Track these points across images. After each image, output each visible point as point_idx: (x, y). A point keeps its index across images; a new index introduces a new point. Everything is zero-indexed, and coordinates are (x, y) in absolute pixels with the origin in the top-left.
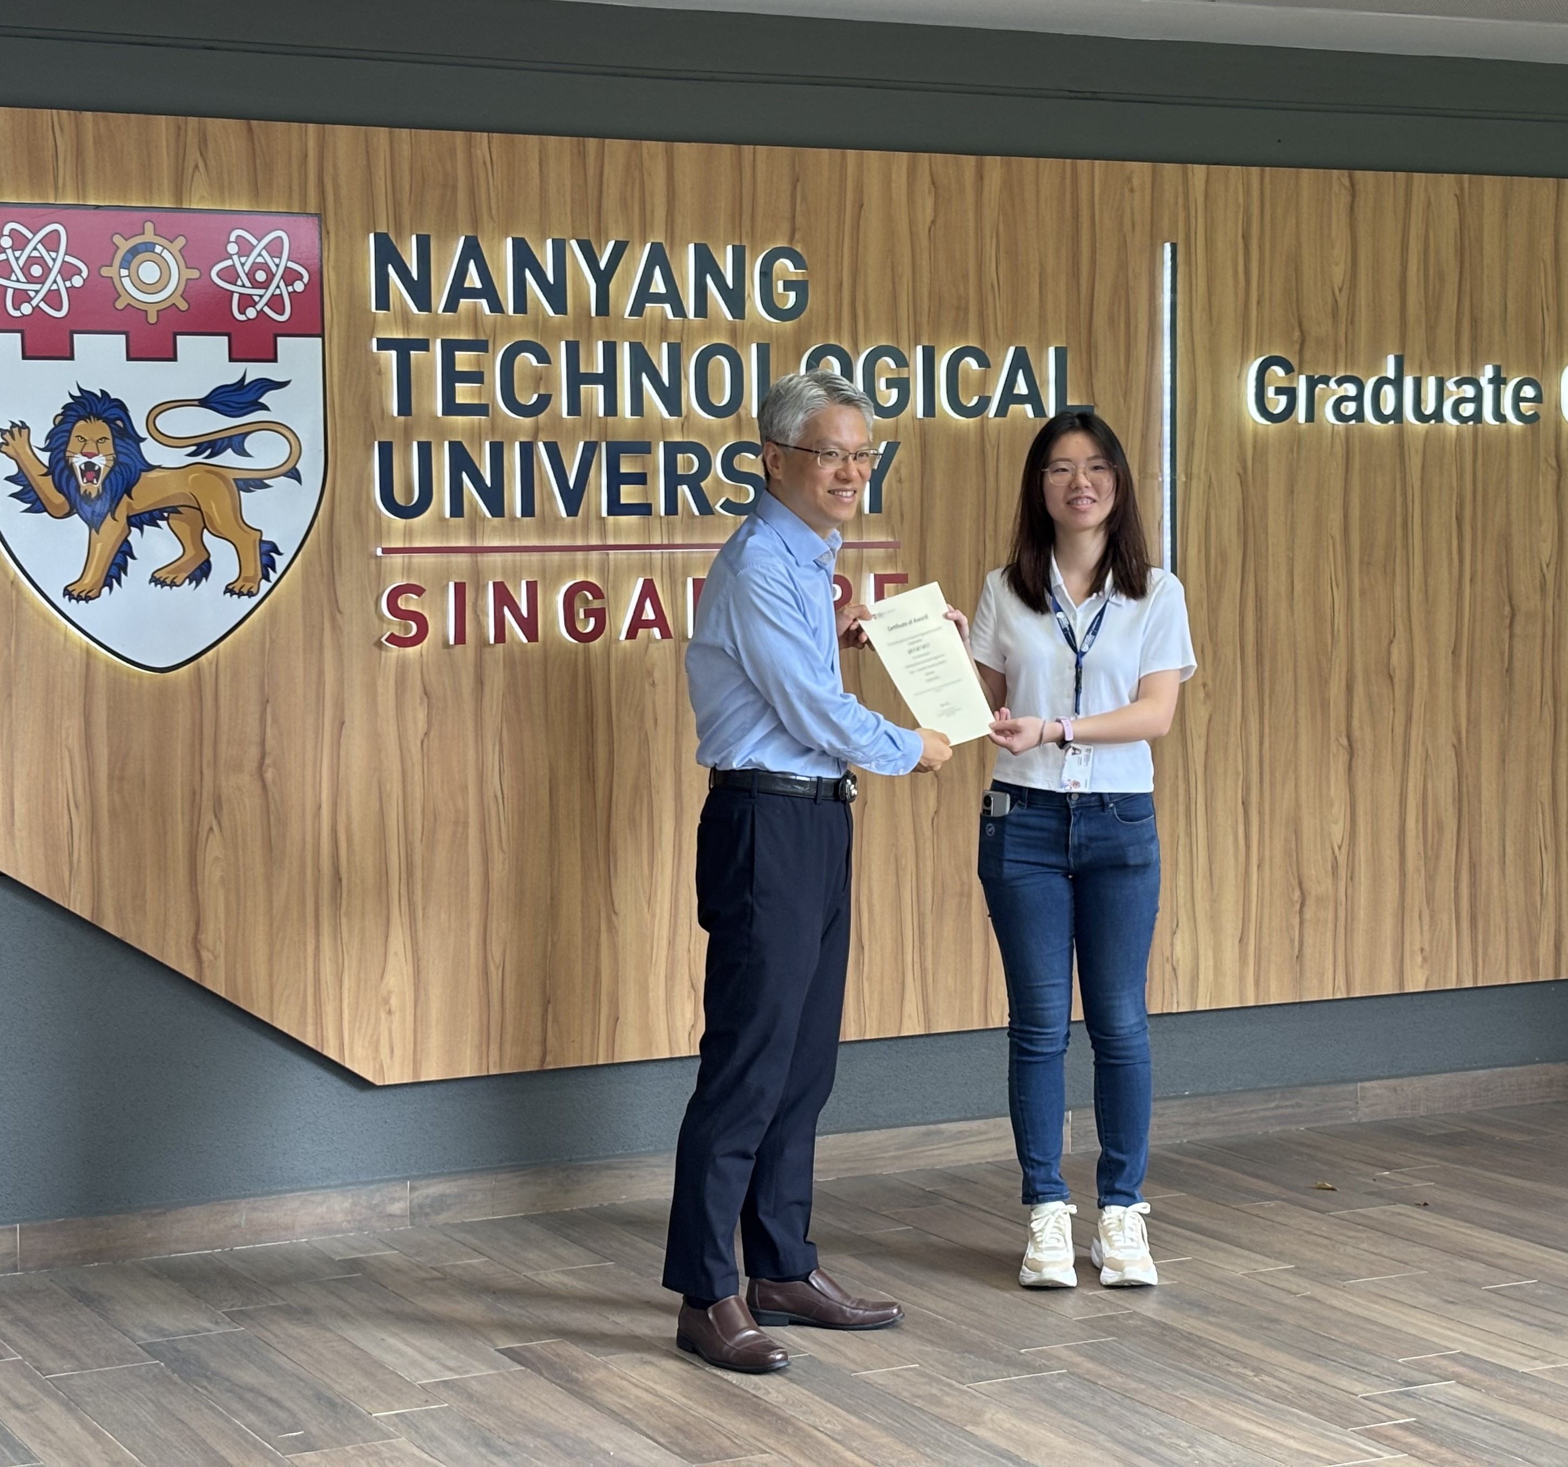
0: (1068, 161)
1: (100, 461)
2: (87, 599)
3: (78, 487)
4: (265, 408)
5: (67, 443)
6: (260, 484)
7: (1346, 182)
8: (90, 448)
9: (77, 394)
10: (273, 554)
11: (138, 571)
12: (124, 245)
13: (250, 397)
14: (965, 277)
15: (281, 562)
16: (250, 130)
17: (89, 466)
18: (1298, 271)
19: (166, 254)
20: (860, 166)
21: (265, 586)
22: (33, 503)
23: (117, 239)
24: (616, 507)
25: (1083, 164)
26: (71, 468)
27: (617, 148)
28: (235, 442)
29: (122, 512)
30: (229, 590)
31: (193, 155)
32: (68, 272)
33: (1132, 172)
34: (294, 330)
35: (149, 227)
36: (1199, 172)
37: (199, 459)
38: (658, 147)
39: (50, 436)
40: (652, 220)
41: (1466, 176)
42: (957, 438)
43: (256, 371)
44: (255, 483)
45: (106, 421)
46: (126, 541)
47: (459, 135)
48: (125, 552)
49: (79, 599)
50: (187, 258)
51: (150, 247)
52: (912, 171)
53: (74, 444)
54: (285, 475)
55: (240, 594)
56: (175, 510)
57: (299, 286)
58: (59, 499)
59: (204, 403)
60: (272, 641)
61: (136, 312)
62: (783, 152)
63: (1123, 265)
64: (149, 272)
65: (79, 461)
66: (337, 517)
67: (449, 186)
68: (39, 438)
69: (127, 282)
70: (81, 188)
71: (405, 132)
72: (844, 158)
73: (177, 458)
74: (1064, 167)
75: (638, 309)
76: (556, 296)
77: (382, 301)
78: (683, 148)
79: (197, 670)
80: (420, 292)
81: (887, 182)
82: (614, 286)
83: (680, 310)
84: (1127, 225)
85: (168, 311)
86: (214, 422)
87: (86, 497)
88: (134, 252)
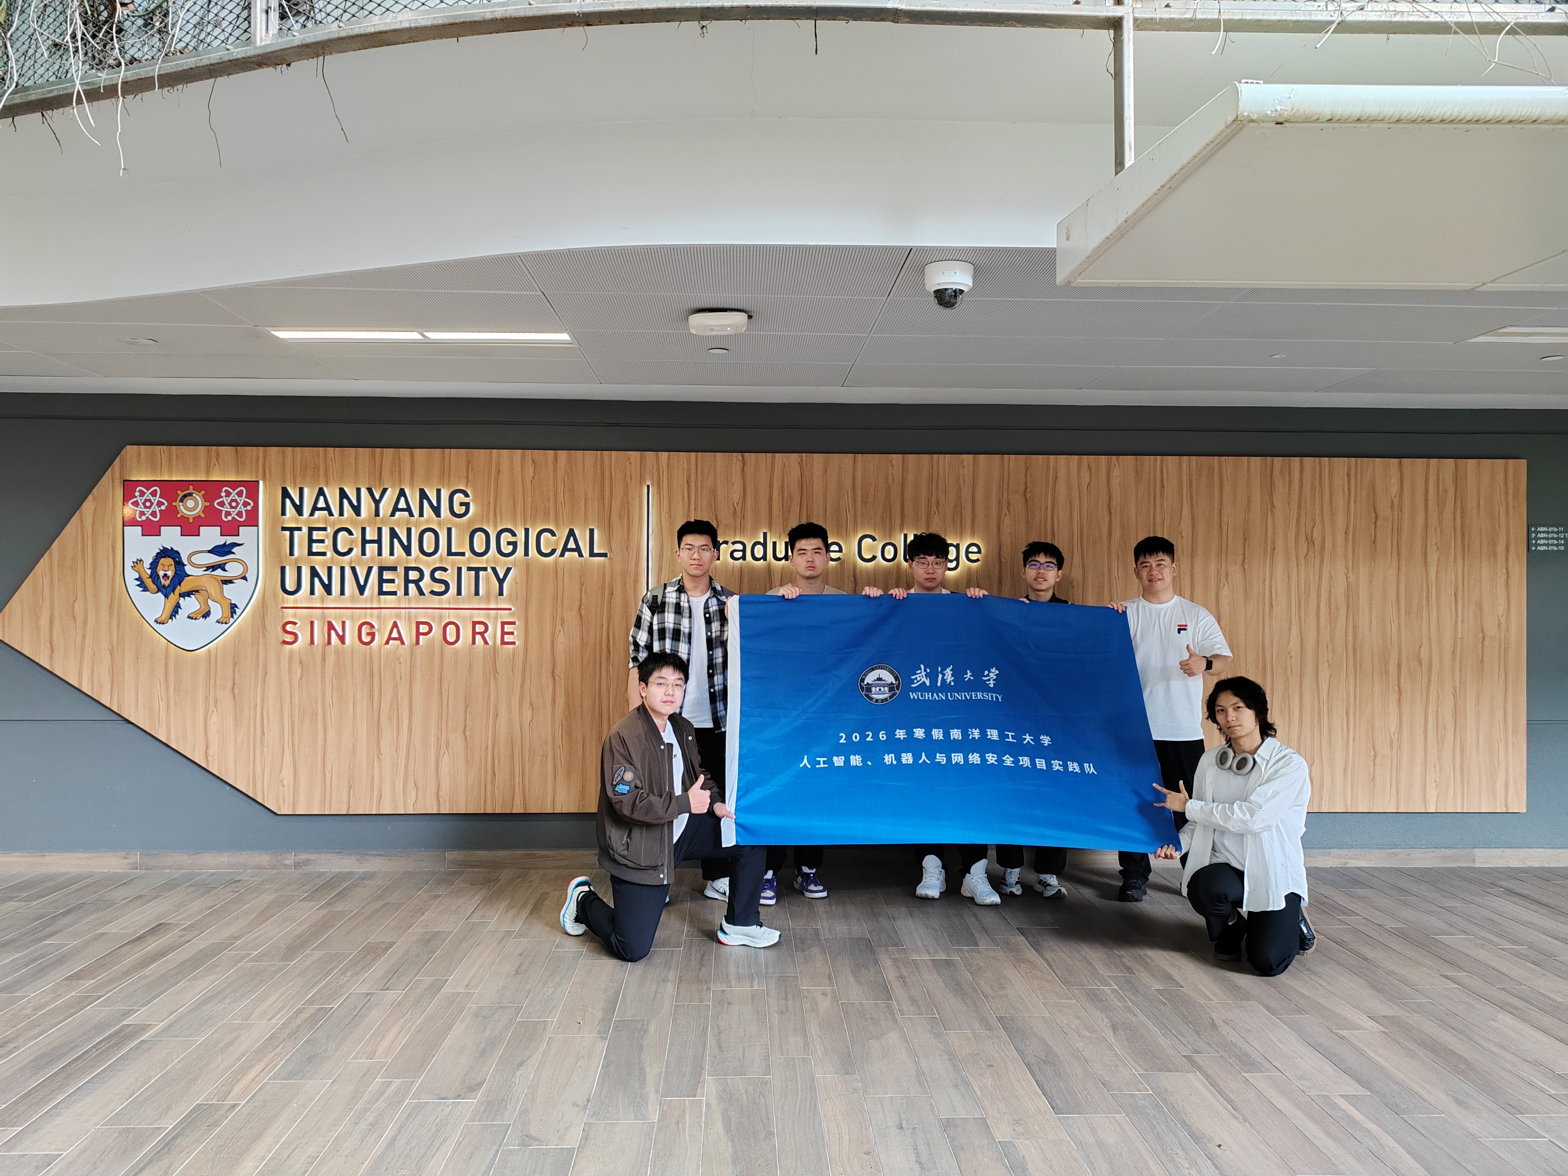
0: (599, 452)
1: (169, 573)
2: (163, 623)
3: (161, 583)
4: (233, 553)
5: (157, 566)
6: (231, 582)
7: (741, 458)
8: (166, 568)
9: (162, 548)
10: (236, 608)
11: (183, 613)
12: (181, 494)
13: (228, 549)
14: (548, 500)
15: (238, 611)
16: (236, 450)
17: (165, 575)
18: (715, 496)
19: (197, 497)
20: (499, 456)
21: (232, 620)
22: (144, 588)
23: (179, 492)
24: (381, 592)
25: (606, 453)
26: (158, 575)
27: (389, 452)
28: (222, 566)
29: (177, 592)
30: (218, 622)
31: (214, 460)
32: (160, 504)
33: (630, 456)
34: (244, 524)
35: (191, 487)
36: (664, 455)
37: (207, 572)
38: (407, 451)
39: (151, 564)
40: (403, 479)
41: (804, 454)
42: (540, 566)
43: (230, 540)
44: (227, 582)
45: (172, 558)
46: (178, 603)
47: (321, 449)
48: (178, 606)
49: (160, 623)
50: (205, 498)
51: (191, 494)
52: (523, 457)
53: (160, 567)
54: (241, 578)
55: (222, 623)
56: (197, 591)
57: (249, 508)
58: (154, 587)
59: (209, 552)
60: (239, 641)
61: (185, 518)
62: (463, 452)
63: (626, 494)
64: (190, 503)
65: (161, 573)
66: (266, 594)
67: (316, 467)
68: (147, 565)
69: (182, 507)
70: (169, 473)
71: (299, 449)
72: (491, 453)
74: (597, 455)
75: (393, 515)
76: (357, 510)
77: (283, 513)
78: (418, 451)
79: (209, 651)
80: (299, 509)
81: (511, 461)
82: (381, 505)
83: (411, 515)
84: (628, 476)
85: (197, 518)
86: (214, 559)
87: (164, 586)
88: (185, 496)
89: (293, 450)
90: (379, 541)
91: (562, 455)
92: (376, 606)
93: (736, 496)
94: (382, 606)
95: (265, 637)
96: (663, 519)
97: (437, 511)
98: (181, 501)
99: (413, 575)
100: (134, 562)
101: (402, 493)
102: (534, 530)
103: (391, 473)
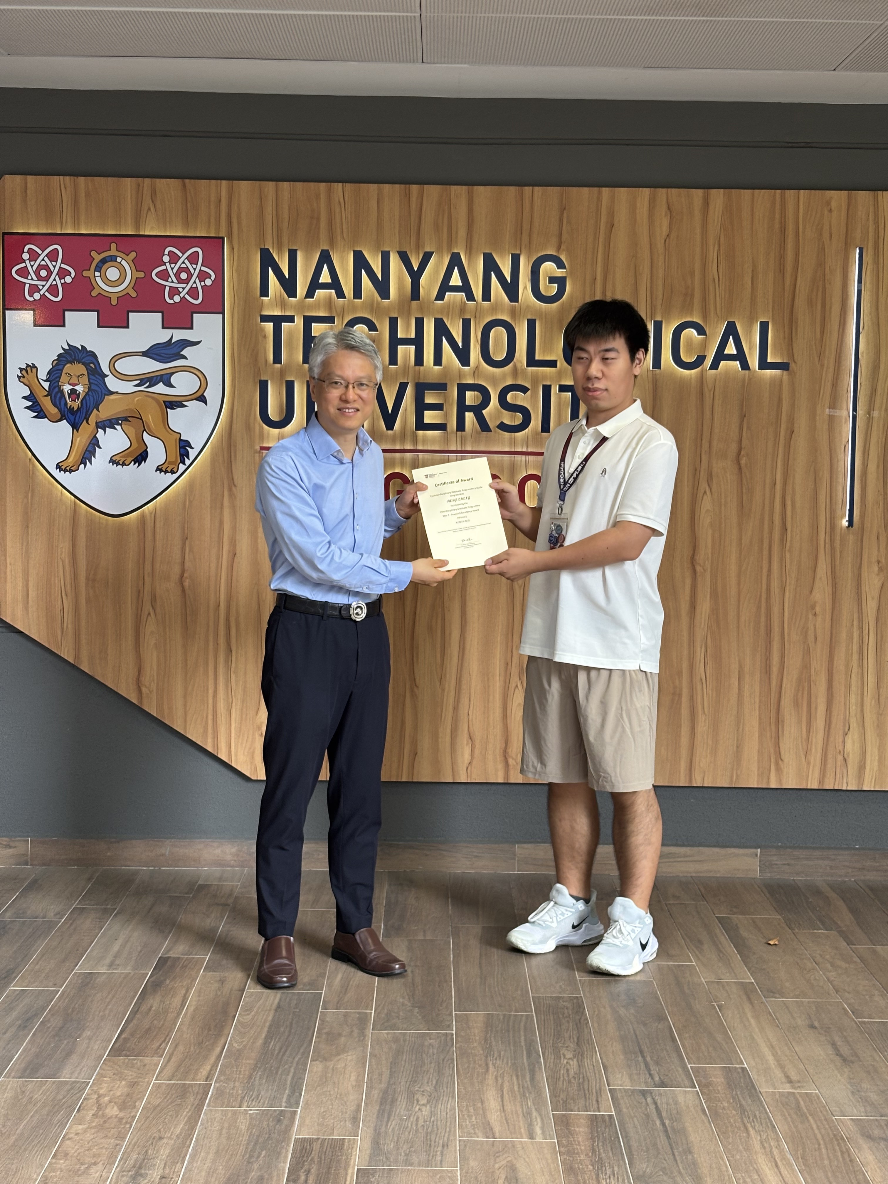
0: (778, 191)
1: (80, 388)
2: (71, 471)
3: (66, 403)
4: (185, 357)
5: (60, 377)
6: (180, 404)
9: (67, 347)
10: (188, 448)
11: (102, 455)
12: (98, 258)
13: (174, 351)
14: (692, 273)
15: (192, 453)
16: (184, 186)
17: (73, 391)
19: (124, 263)
20: (612, 199)
21: (182, 467)
22: (39, 412)
23: (94, 254)
24: (421, 425)
25: (790, 194)
26: (62, 392)
27: (433, 191)
28: (165, 379)
29: (92, 419)
30: (159, 469)
31: (147, 201)
33: (831, 198)
34: (203, 309)
35: (113, 246)
36: (885, 197)
37: (141, 388)
38: (462, 190)
39: (50, 373)
40: (457, 237)
42: (682, 385)
43: (179, 335)
44: (175, 404)
45: (83, 364)
46: (95, 437)
47: (323, 185)
48: (95, 443)
49: (65, 471)
50: (137, 265)
51: (113, 259)
52: (652, 202)
53: (64, 378)
54: (197, 399)
55: (166, 472)
56: (125, 419)
57: (208, 282)
58: (54, 410)
59: (145, 354)
60: (190, 502)
61: (104, 298)
62: (554, 191)
63: (821, 264)
64: (113, 273)
65: (67, 388)
66: (234, 426)
67: (315, 218)
68: (43, 374)
69: (98, 280)
70: (76, 222)
71: (286, 185)
72: (600, 193)
73: (128, 387)
74: (775, 195)
75: (440, 296)
76: (383, 288)
77: (264, 291)
78: (480, 190)
79: (143, 517)
80: (289, 286)
81: (633, 208)
82: (423, 280)
83: (470, 297)
84: (826, 235)
85: (124, 298)
86: (151, 366)
87: (71, 409)
88: (104, 261)
89: (277, 186)
90: (418, 342)
91: (718, 196)
92: (408, 447)
94: (420, 448)
95: (232, 495)
97: (511, 290)
98: (98, 269)
99: (471, 398)
100: (21, 370)
101: (455, 261)
102: (668, 323)
103: (437, 227)
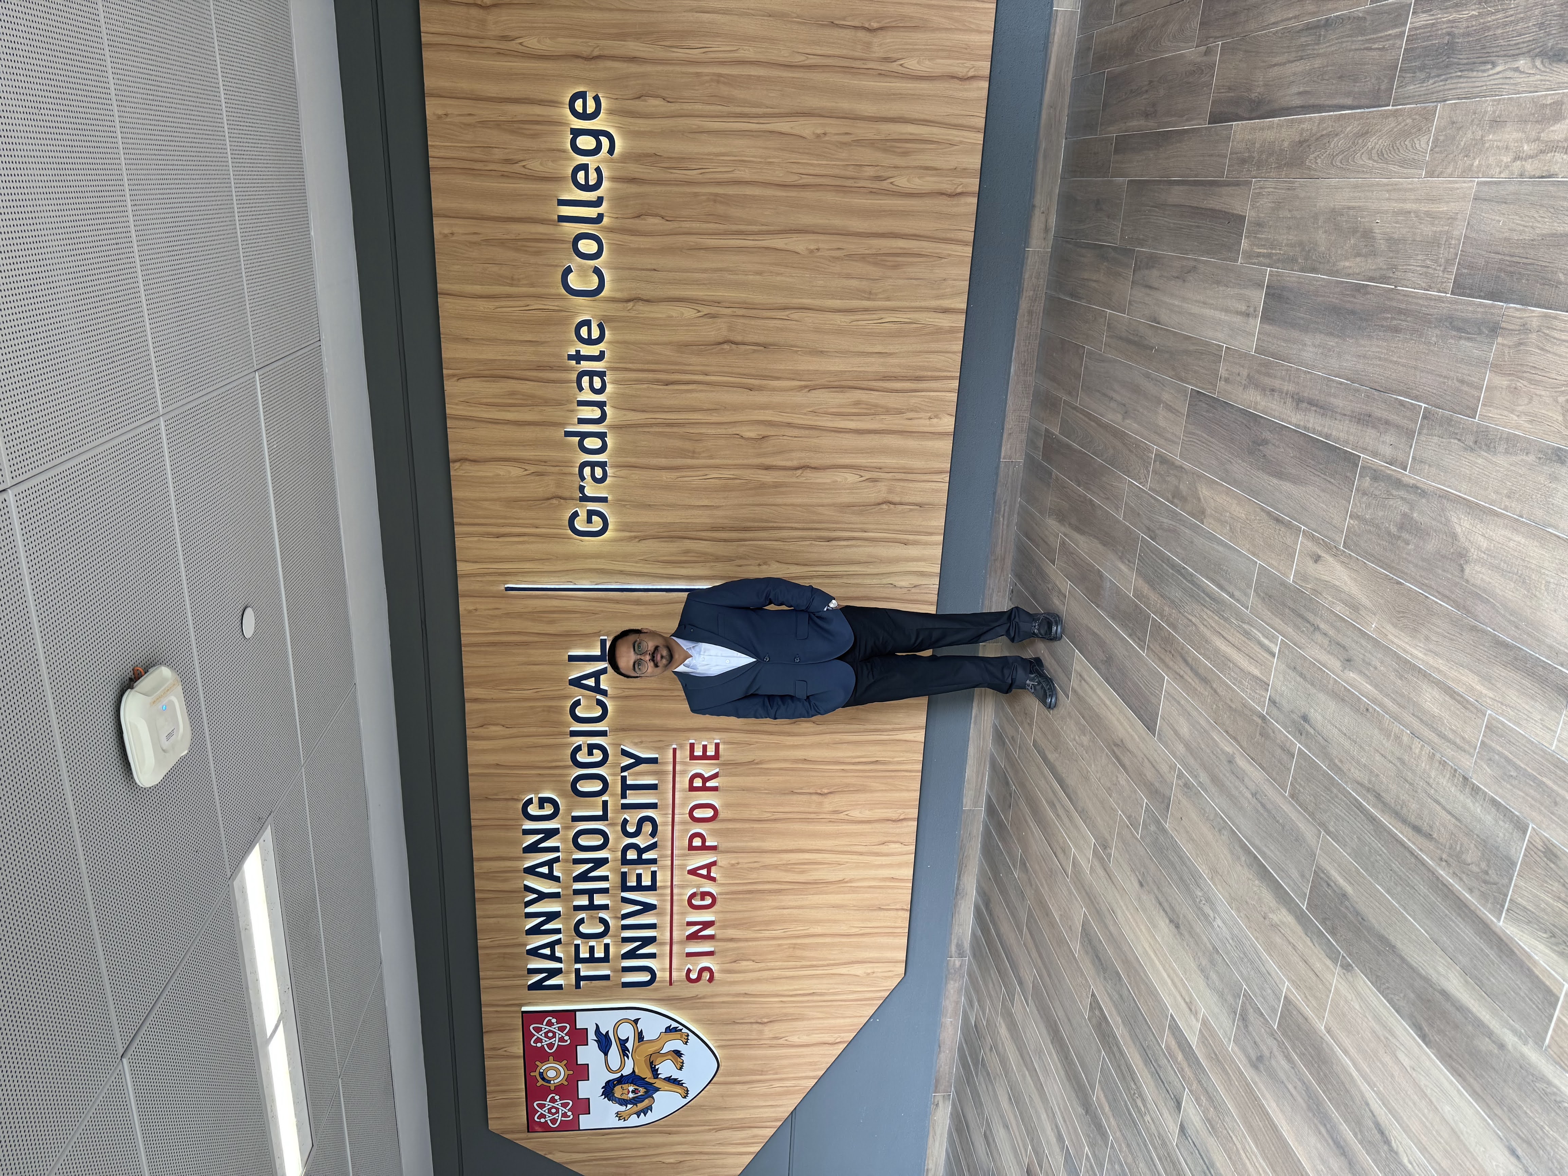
0: (463, 649)
1: (631, 1088)
2: (687, 1091)
3: (642, 1095)
4: (608, 1032)
5: (624, 1099)
6: (641, 1033)
7: (457, 465)
8: (626, 1092)
10: (671, 1027)
11: (676, 1074)
12: (541, 1082)
13: (604, 1038)
14: (532, 708)
15: (674, 1025)
16: (487, 1032)
18: (516, 500)
19: (543, 1068)
20: (476, 766)
21: (684, 1030)
22: (648, 1109)
23: (538, 1084)
24: (653, 887)
25: (464, 640)
26: (633, 1098)
27: (478, 883)
28: (623, 1043)
29: (652, 1081)
30: (686, 1043)
31: (500, 1052)
32: (553, 1100)
33: (465, 610)
34: (573, 1022)
35: (532, 1074)
36: (461, 567)
37: (630, 1055)
38: (476, 864)
39: (621, 1105)
40: (513, 867)
41: (445, 372)
43: (592, 1036)
44: (640, 1036)
45: (614, 1087)
46: (664, 1079)
47: (480, 952)
48: (669, 1080)
49: (687, 1093)
50: (545, 1060)
51: (541, 1074)
52: (478, 738)
53: (624, 1097)
54: (636, 1024)
55: (687, 1039)
56: (651, 1063)
57: (554, 1021)
58: (646, 1101)
59: (606, 1054)
60: (709, 1021)
61: (568, 1078)
62: (473, 805)
63: (520, 615)
64: (551, 1074)
65: (631, 1095)
66: (655, 999)
67: (504, 956)
68: (623, 1108)
69: (556, 1081)
70: (518, 1095)
71: (481, 974)
72: (473, 775)
73: (629, 1062)
74: (467, 651)
76: (552, 916)
77: (559, 987)
78: (476, 854)
79: (719, 1047)
80: (554, 972)
81: (484, 751)
82: (546, 891)
83: (556, 860)
84: (497, 612)
85: (568, 1067)
86: (614, 1051)
87: (645, 1092)
88: (543, 1079)
89: (483, 979)
90: (591, 893)
91: (469, 692)
92: (669, 891)
93: (515, 471)
94: (669, 884)
95: (704, 997)
96: (552, 568)
97: (551, 833)
98: (549, 1082)
99: (632, 856)
100: (619, 1119)
101: (530, 870)
102: (572, 725)
103: (506, 880)
